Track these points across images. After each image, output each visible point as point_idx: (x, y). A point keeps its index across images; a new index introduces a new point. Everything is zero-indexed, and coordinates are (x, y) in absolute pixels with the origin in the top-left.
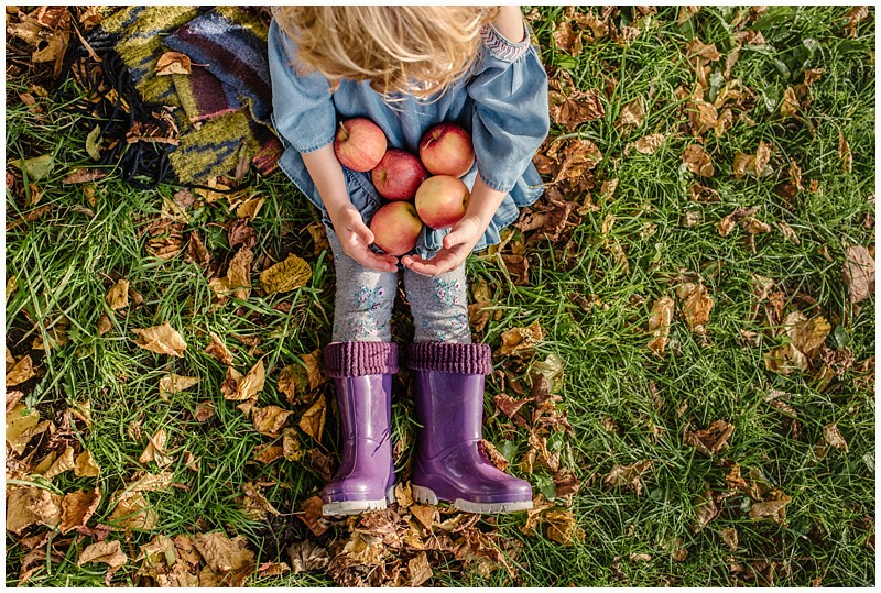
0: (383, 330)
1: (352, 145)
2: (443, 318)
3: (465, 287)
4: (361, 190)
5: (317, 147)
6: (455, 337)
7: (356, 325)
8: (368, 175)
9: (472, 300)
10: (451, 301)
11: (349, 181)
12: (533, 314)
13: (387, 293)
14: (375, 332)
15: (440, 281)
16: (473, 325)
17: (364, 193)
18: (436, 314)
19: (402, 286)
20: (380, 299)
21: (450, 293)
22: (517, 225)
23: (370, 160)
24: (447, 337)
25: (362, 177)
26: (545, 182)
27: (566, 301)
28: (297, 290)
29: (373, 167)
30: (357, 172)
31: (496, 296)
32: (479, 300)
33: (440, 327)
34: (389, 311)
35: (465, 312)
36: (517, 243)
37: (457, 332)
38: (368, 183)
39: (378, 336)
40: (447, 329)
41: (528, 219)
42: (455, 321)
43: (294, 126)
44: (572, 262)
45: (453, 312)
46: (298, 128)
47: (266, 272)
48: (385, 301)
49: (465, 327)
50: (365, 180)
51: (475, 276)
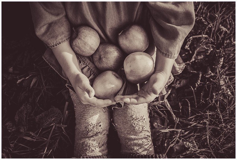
0: (103, 148)
1: (80, 39)
2: (137, 139)
3: (149, 119)
4: (87, 67)
5: (60, 43)
6: (146, 150)
7: (86, 146)
8: (91, 58)
9: (152, 127)
10: (141, 129)
11: (80, 62)
12: (189, 133)
13: (104, 125)
14: (98, 149)
15: (134, 117)
16: (154, 141)
17: (89, 69)
18: (133, 137)
19: (113, 121)
20: (100, 129)
21: (140, 123)
22: (173, 85)
23: (91, 48)
24: (140, 150)
25: (87, 60)
26: (184, 62)
27: (209, 125)
28: (53, 126)
29: (93, 52)
30: (84, 56)
31: (166, 124)
32: (156, 127)
33: (136, 145)
34: (105, 136)
35: (149, 134)
36: (174, 95)
37: (146, 147)
38: (91, 63)
39: (100, 151)
40: (140, 146)
41: (178, 82)
42: (144, 140)
43: (46, 32)
44: (207, 103)
45: (142, 135)
46: (48, 33)
47: (38, 116)
48: (103, 131)
49: (150, 143)
50: (89, 62)
51: (153, 113)
